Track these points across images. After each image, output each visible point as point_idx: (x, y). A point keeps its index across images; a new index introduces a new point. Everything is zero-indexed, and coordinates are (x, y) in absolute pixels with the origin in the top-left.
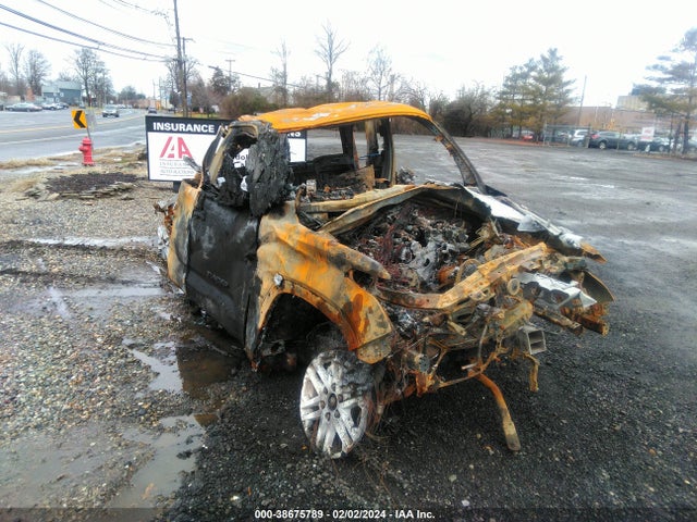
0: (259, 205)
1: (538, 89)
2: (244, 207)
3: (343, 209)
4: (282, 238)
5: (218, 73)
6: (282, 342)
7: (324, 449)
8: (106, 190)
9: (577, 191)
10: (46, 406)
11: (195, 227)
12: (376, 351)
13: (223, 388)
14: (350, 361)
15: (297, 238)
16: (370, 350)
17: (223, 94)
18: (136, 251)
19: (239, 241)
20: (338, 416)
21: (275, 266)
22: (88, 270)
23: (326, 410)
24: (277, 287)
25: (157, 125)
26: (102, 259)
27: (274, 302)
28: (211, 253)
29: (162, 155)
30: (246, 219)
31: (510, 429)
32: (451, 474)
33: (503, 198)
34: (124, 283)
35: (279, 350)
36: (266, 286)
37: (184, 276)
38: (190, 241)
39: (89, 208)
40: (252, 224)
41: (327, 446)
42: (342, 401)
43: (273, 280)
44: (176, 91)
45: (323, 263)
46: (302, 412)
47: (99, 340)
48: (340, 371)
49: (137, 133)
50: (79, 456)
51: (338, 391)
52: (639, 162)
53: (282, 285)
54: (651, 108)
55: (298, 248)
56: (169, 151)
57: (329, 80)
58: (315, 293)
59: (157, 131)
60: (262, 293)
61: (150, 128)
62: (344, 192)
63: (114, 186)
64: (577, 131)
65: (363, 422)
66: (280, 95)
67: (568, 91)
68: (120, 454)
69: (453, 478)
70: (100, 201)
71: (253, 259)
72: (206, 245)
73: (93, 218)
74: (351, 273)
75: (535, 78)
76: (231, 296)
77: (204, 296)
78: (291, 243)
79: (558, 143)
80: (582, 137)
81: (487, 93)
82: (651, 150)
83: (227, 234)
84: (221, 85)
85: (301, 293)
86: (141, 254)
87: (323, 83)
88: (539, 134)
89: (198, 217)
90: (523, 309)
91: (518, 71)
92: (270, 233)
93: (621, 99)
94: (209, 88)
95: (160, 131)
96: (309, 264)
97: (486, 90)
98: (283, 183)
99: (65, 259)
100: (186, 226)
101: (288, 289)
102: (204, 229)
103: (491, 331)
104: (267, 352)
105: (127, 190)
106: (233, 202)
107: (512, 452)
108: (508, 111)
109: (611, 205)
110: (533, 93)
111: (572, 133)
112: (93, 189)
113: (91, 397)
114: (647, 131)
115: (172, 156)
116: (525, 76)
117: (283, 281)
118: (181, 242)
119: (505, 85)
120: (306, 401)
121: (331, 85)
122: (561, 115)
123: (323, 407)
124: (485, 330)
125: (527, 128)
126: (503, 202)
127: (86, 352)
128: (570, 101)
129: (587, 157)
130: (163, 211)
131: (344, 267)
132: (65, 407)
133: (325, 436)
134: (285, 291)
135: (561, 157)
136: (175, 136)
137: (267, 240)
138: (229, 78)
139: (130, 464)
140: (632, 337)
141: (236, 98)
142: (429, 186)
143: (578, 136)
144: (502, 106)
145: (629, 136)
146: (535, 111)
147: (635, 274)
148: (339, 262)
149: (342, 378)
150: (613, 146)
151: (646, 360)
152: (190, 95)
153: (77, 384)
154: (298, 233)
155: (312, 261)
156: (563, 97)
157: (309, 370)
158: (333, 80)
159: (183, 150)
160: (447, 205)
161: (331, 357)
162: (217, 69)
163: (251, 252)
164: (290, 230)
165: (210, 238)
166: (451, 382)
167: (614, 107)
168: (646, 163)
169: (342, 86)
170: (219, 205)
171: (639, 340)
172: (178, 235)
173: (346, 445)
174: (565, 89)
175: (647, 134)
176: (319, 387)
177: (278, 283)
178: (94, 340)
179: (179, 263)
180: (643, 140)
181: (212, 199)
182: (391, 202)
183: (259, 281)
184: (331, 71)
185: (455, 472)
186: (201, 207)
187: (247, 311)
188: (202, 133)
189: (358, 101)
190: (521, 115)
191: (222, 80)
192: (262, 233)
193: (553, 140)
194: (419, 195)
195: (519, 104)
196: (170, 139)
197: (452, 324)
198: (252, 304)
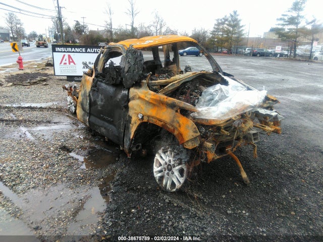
0: (128, 83)
1: (229, 30)
2: (119, 85)
3: (167, 84)
4: (142, 97)
5: (78, 23)
6: (140, 145)
7: (167, 188)
8: (35, 81)
9: (252, 75)
10: (35, 178)
11: (93, 95)
12: (192, 143)
13: (114, 166)
14: (177, 150)
15: (149, 97)
16: (190, 143)
17: (81, 34)
18: (57, 108)
19: (118, 100)
20: (173, 173)
21: (138, 110)
22: (36, 118)
23: (167, 171)
24: (139, 120)
25: (58, 49)
26: (41, 112)
27: (138, 126)
28: (102, 106)
29: (61, 63)
30: (121, 90)
31: (244, 175)
32: (223, 195)
33: (232, 77)
34: (55, 123)
35: (139, 148)
36: (134, 119)
37: (88, 118)
38: (90, 101)
39: (29, 90)
40: (125, 92)
41: (168, 187)
42: (174, 167)
43: (137, 116)
44: (57, 33)
45: (164, 107)
46: (155, 174)
47: (52, 149)
48: (173, 154)
49: (42, 54)
50: (57, 198)
51: (172, 163)
52: (275, 62)
53: (142, 118)
54: (279, 37)
55: (151, 101)
56: (64, 61)
57: (132, 26)
58: (161, 121)
59: (57, 52)
60: (132, 122)
61: (54, 50)
62: (165, 76)
63: (38, 79)
64: (247, 49)
65: (185, 175)
66: (109, 34)
67: (242, 30)
68: (75, 196)
69: (224, 196)
70: (33, 86)
71: (127, 108)
72: (99, 103)
73: (31, 94)
74: (179, 111)
75: (227, 25)
76: (115, 126)
77: (99, 126)
78: (147, 100)
79: (238, 54)
80: (249, 51)
81: (206, 32)
82: (280, 56)
83: (111, 97)
84: (79, 29)
85: (153, 121)
86: (59, 110)
87: (129, 28)
88: (230, 50)
89: (94, 90)
90: (249, 124)
91: (220, 22)
92: (135, 95)
93: (265, 33)
94: (73, 30)
95: (59, 52)
96: (156, 108)
97: (206, 30)
98: (141, 72)
99: (24, 114)
100: (88, 95)
101: (145, 120)
102: (98, 96)
103: (238, 133)
104: (134, 149)
105: (45, 80)
106: (114, 82)
107: (246, 185)
108: (216, 40)
109: (267, 81)
110: (227, 31)
111: (245, 49)
112: (29, 81)
113: (55, 174)
114: (278, 48)
115: (65, 64)
116: (223, 23)
117: (143, 117)
118: (85, 103)
119: (214, 28)
120: (156, 169)
121: (134, 29)
122: (240, 41)
123: (165, 170)
124: (236, 133)
125: (224, 48)
126: (232, 79)
127: (47, 154)
128: (243, 35)
129: (253, 60)
130: (67, 89)
131: (175, 109)
132: (44, 178)
133: (167, 183)
134: (144, 121)
135: (242, 60)
136: (67, 54)
137: (133, 98)
138: (83, 26)
139: (81, 200)
140: (287, 136)
141: (88, 36)
142: (202, 72)
143: (247, 51)
144: (213, 38)
145: (270, 51)
146: (228, 40)
147: (283, 110)
148: (172, 106)
149: (174, 157)
150: (263, 55)
151: (294, 145)
152: (64, 34)
153: (47, 168)
154: (150, 94)
155: (158, 106)
156: (240, 33)
157: (157, 155)
158: (134, 26)
159: (71, 61)
160: (209, 81)
161: (167, 149)
162: (77, 21)
163: (125, 104)
164: (146, 93)
165: (102, 100)
166: (221, 156)
167: (262, 37)
168: (279, 62)
169: (138, 29)
170: (106, 84)
171: (289, 137)
172: (83, 99)
173: (178, 185)
174: (241, 29)
175: (278, 49)
176: (162, 162)
177: (140, 117)
178: (49, 149)
179: (84, 112)
180: (276, 52)
181: (101, 82)
182: (187, 80)
183: (130, 118)
184: (133, 22)
185: (224, 194)
186: (95, 85)
187: (124, 131)
188: (79, 52)
189: (147, 36)
190: (221, 42)
191: (80, 27)
192: (131, 96)
193: (237, 53)
194: (198, 76)
195: (221, 37)
196: (64, 55)
197: (223, 131)
198: (127, 128)
